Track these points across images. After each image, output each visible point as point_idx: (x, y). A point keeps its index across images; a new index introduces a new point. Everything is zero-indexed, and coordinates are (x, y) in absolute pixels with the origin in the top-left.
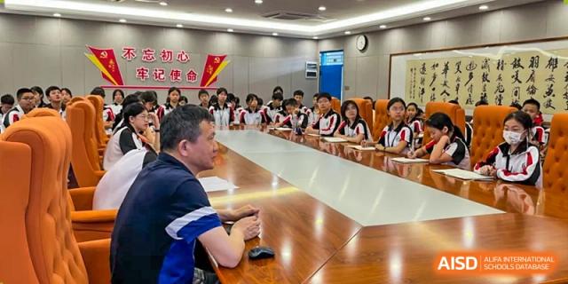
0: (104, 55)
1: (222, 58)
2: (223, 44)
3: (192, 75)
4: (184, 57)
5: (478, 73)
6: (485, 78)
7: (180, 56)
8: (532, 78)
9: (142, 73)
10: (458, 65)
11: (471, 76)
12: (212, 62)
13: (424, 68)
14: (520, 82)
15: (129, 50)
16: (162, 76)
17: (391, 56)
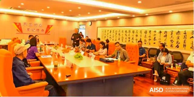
0: (18, 24)
1: (52, 26)
2: (52, 22)
3: (43, 30)
4: (41, 25)
5: (118, 33)
6: (119, 34)
7: (40, 25)
8: (129, 35)
9: (28, 29)
10: (113, 31)
11: (116, 34)
12: (49, 27)
13: (105, 31)
14: (127, 36)
15: (25, 23)
16: (34, 31)
17: (97, 27)
